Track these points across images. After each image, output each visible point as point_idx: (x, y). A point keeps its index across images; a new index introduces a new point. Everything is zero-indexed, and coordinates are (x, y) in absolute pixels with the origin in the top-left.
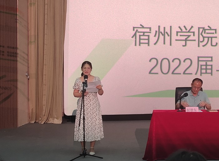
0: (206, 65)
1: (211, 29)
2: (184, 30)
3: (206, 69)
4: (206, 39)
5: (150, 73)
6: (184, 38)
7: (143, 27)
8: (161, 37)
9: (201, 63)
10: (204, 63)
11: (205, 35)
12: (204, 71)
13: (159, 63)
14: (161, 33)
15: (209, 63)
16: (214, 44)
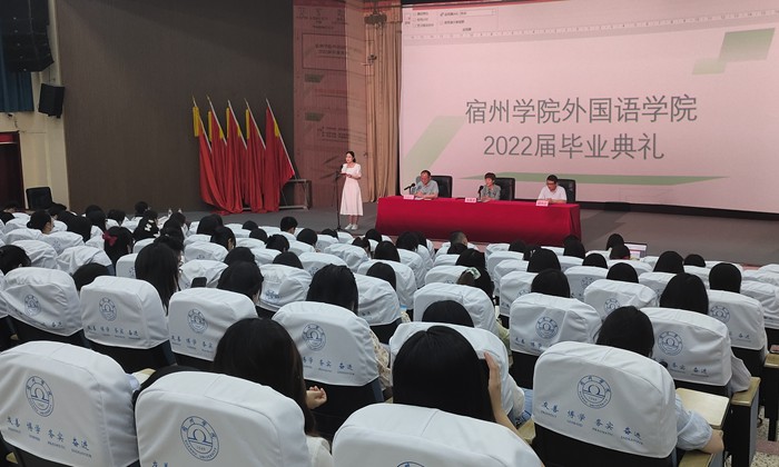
0: (547, 145)
1: (552, 102)
2: (522, 104)
3: (547, 149)
4: (547, 114)
5: (485, 153)
6: (522, 113)
7: (477, 102)
8: (498, 113)
9: (541, 142)
10: (545, 142)
11: (545, 109)
12: (545, 152)
13: (495, 142)
14: (497, 108)
15: (550, 142)
16: (556, 120)
